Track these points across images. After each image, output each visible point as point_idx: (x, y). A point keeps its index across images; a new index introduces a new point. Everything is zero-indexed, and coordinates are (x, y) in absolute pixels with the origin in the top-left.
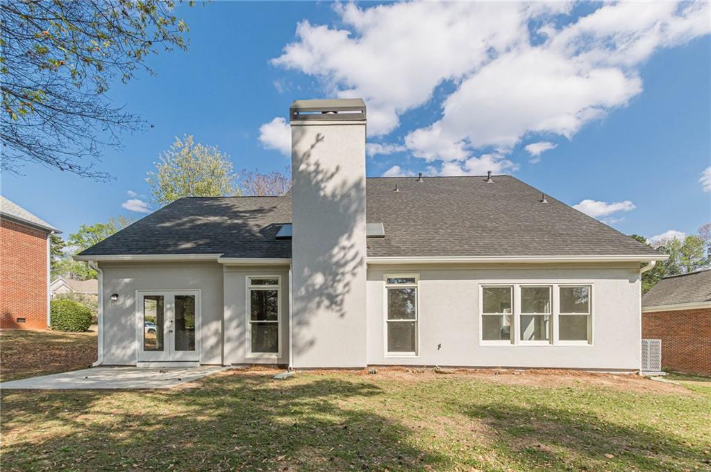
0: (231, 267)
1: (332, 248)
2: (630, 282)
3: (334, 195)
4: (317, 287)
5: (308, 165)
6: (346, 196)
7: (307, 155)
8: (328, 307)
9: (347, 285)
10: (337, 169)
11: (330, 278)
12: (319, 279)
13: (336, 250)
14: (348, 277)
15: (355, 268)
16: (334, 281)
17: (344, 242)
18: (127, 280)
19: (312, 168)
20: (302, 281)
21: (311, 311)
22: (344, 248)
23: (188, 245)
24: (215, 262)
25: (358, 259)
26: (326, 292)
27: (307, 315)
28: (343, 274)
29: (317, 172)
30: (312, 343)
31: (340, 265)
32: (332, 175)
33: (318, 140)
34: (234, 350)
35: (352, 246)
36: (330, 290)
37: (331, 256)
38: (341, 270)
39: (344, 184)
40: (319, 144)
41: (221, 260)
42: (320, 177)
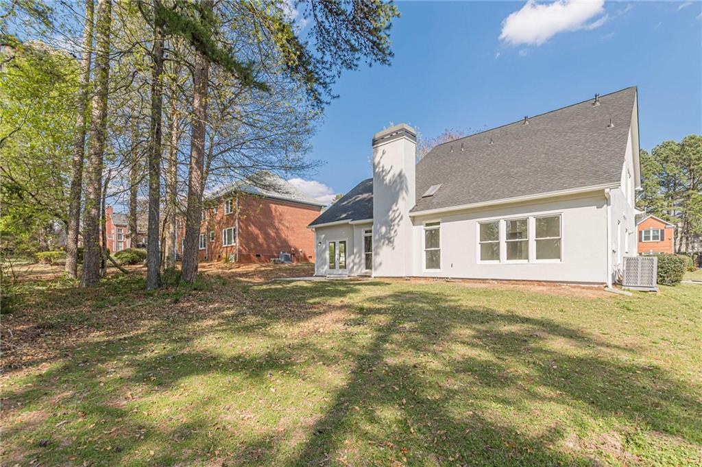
0: (357, 225)
1: (389, 212)
2: (597, 208)
3: (390, 182)
4: (383, 233)
5: (379, 168)
6: (395, 181)
7: (379, 163)
8: (388, 244)
9: (396, 231)
10: (391, 167)
11: (388, 228)
12: (383, 230)
13: (391, 212)
14: (396, 227)
15: (399, 221)
16: (390, 230)
17: (394, 208)
18: (324, 236)
19: (381, 169)
20: (377, 231)
21: (381, 247)
22: (394, 211)
23: (344, 216)
24: (348, 224)
25: (400, 216)
26: (387, 236)
27: (379, 250)
28: (394, 225)
29: (383, 171)
30: (380, 264)
31: (393, 220)
32: (389, 171)
33: (383, 154)
34: (357, 269)
35: (397, 210)
36: (388, 235)
37: (389, 216)
38: (393, 224)
39: (394, 176)
40: (384, 155)
41: (350, 223)
42: (384, 173)
